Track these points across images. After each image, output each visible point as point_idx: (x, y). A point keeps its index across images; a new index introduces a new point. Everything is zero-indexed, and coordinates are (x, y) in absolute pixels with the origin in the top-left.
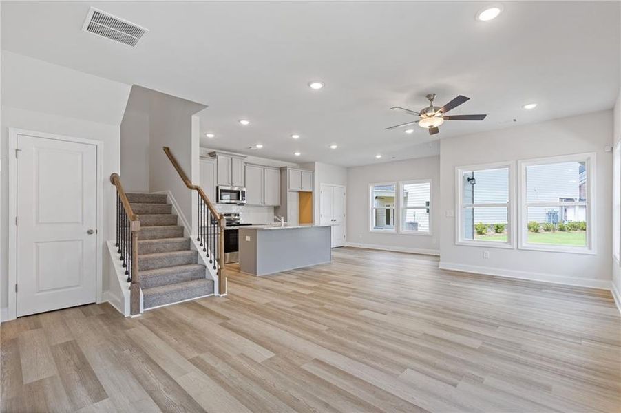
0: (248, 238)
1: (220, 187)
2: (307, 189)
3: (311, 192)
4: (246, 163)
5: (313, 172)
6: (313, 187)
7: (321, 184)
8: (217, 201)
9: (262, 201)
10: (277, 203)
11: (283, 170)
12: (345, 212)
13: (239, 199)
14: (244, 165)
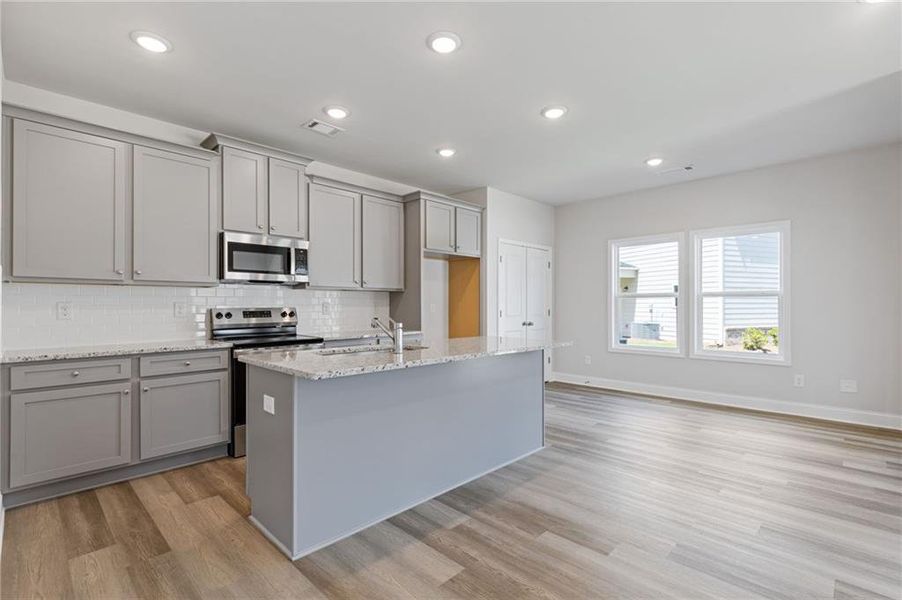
0: (269, 404)
1: (229, 238)
2: (468, 250)
3: (478, 259)
4: (311, 177)
5: (484, 209)
6: (483, 247)
7: (501, 240)
8: (221, 276)
9: (358, 279)
10: (395, 284)
11: (409, 203)
12: (550, 307)
13: (287, 271)
14: (304, 180)
